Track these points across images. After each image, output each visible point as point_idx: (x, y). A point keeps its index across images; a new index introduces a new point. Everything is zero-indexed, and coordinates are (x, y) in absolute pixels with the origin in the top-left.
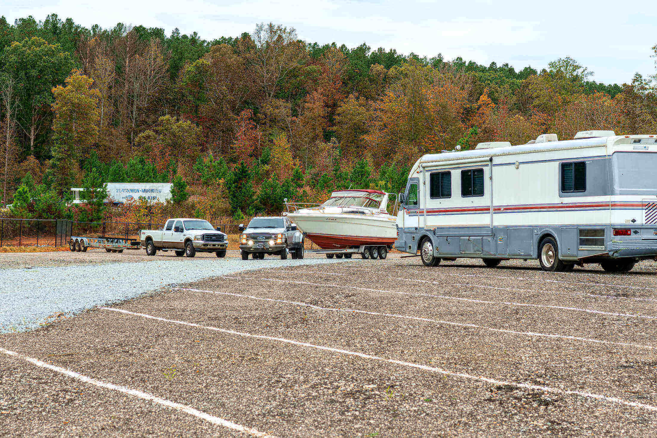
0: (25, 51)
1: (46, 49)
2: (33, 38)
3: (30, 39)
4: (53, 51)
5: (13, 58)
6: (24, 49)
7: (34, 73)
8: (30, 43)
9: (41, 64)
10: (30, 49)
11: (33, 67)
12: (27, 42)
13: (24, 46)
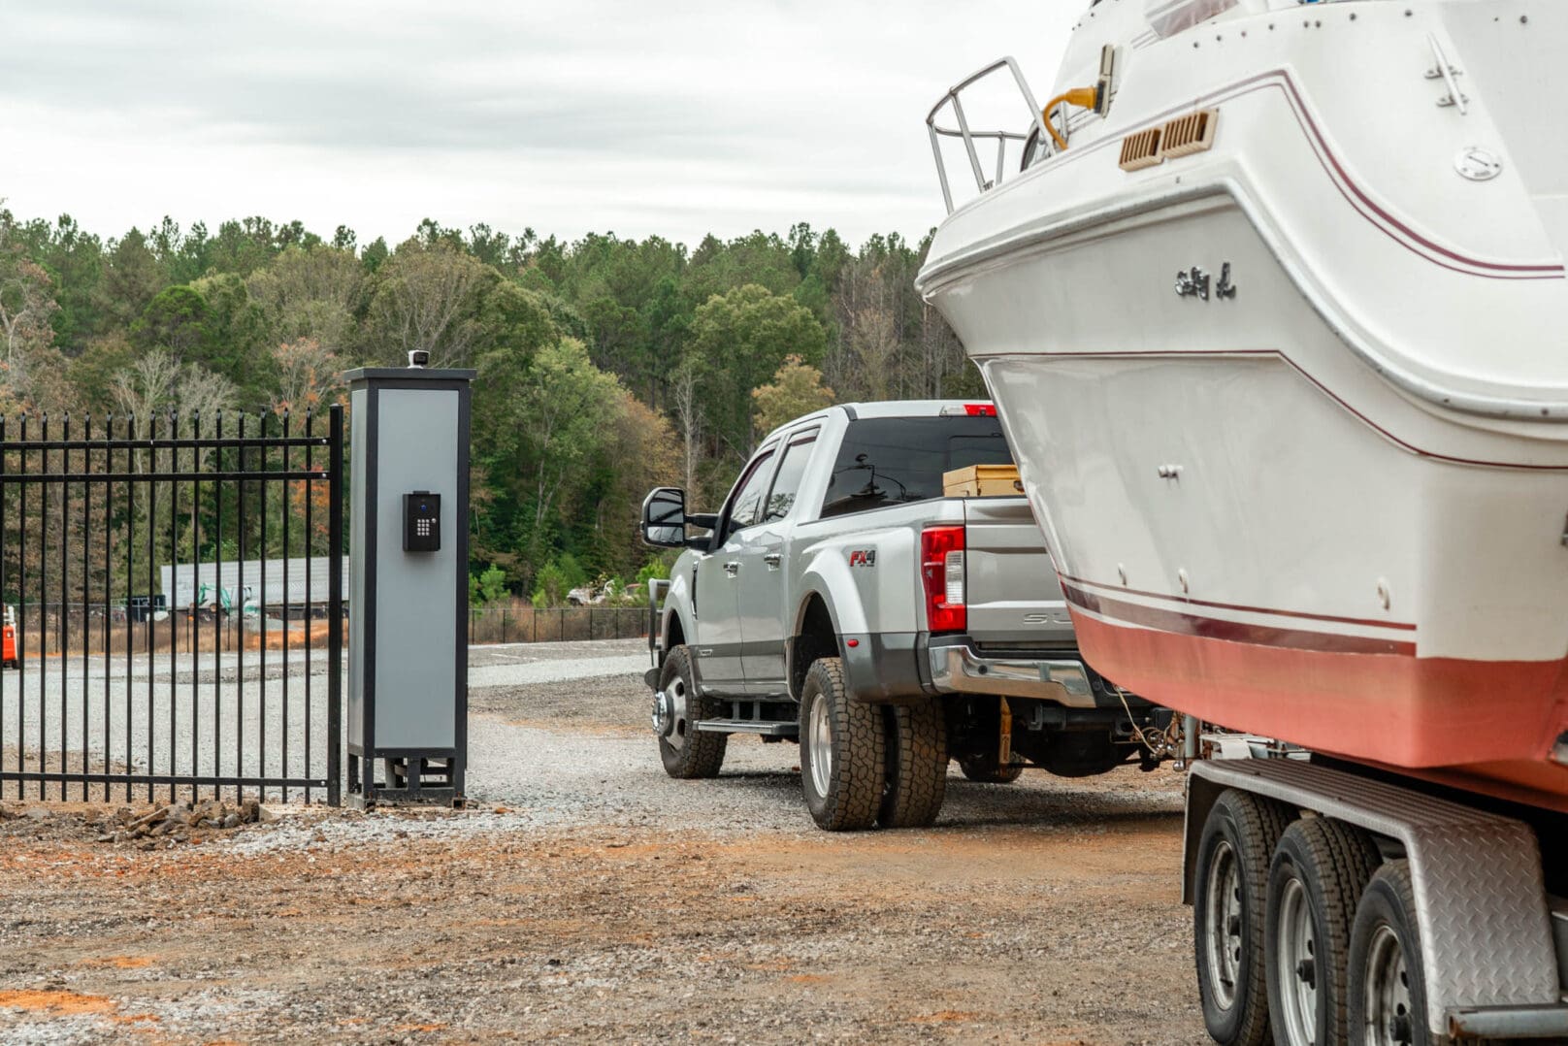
0: (730, 311)
1: (768, 306)
2: (745, 288)
3: (740, 287)
4: (781, 308)
5: (711, 325)
6: (729, 307)
7: (747, 349)
8: (740, 295)
9: (758, 333)
10: (739, 307)
11: (746, 339)
12: (735, 294)
13: (730, 302)
